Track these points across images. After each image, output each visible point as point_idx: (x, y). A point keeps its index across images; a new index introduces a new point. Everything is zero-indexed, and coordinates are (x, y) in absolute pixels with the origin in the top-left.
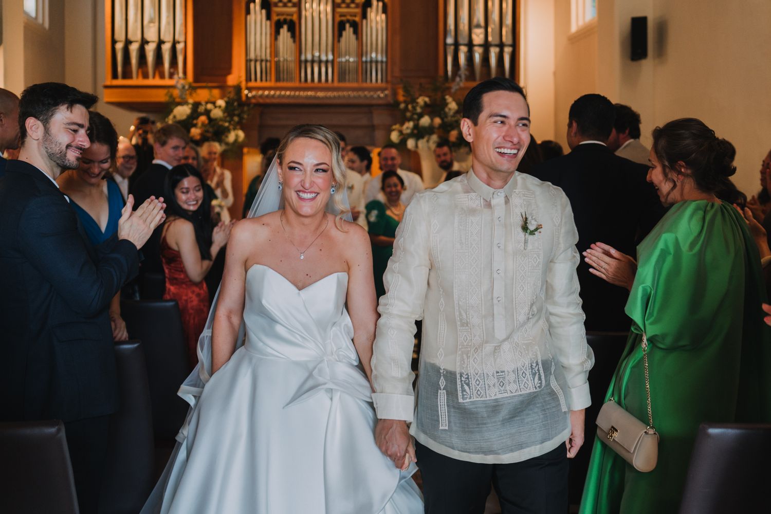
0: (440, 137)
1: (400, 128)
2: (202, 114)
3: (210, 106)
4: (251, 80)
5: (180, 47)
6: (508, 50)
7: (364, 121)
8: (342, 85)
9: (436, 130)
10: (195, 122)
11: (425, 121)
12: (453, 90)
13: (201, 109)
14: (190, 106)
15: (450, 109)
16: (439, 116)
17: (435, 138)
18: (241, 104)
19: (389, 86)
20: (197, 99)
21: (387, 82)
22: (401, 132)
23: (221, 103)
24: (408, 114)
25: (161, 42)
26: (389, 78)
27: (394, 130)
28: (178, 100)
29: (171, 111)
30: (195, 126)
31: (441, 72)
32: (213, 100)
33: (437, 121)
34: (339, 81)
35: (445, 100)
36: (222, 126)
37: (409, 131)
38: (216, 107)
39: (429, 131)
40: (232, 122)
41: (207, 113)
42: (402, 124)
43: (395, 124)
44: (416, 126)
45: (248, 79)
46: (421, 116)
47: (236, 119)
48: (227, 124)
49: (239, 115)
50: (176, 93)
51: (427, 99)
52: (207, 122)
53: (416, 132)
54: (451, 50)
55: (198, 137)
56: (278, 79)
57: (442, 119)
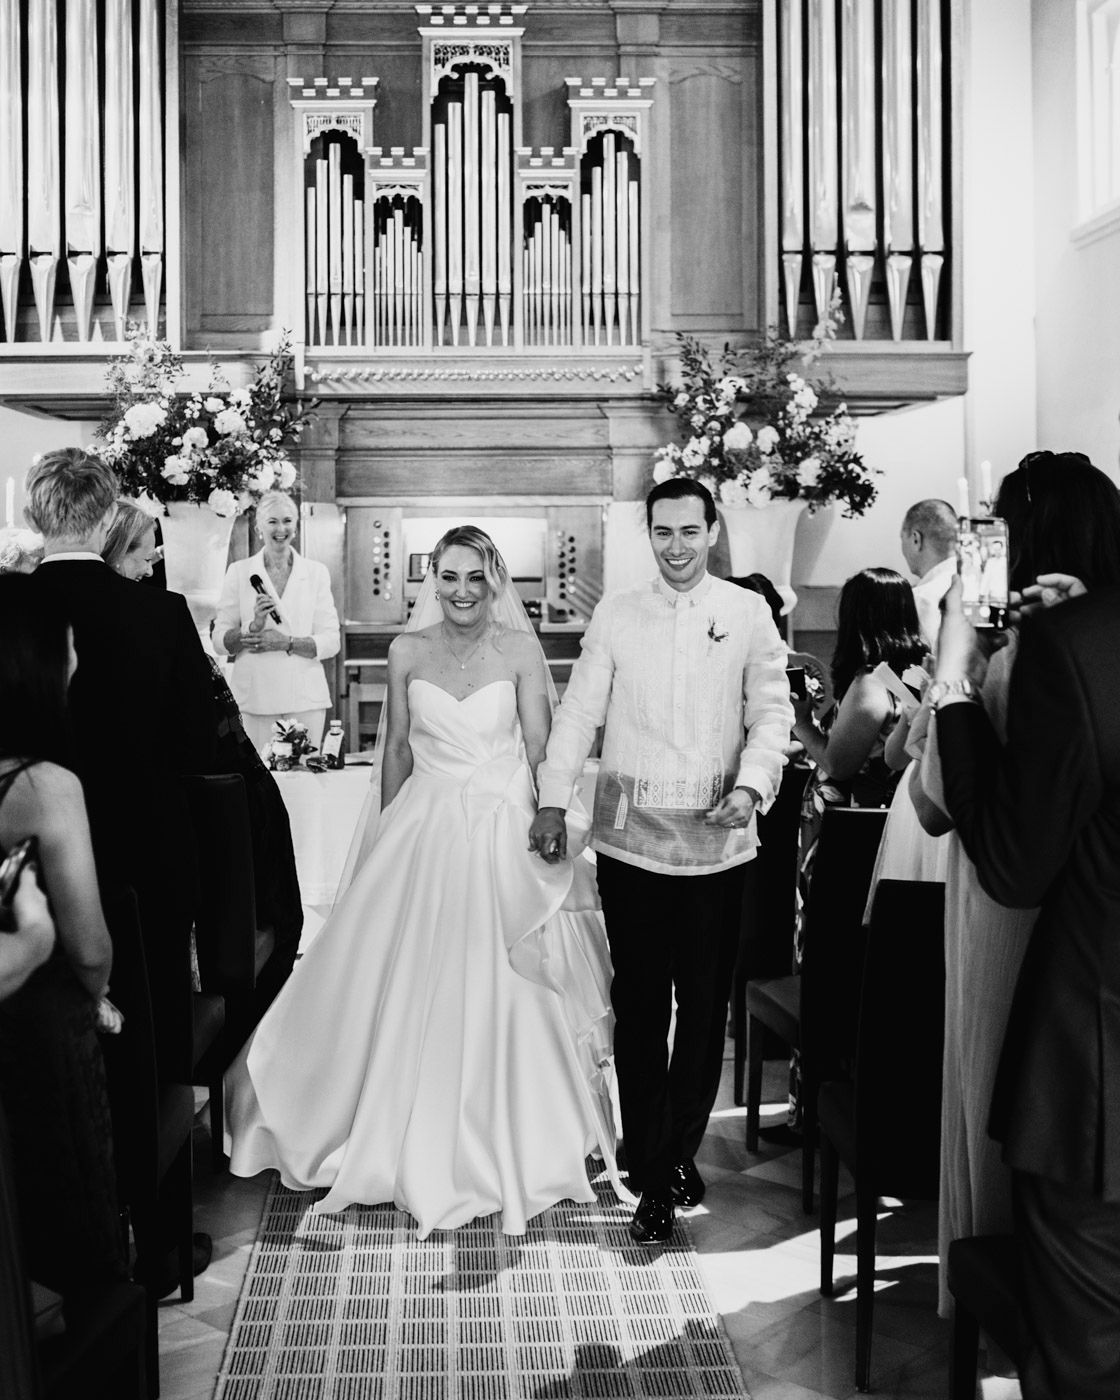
0: (775, 475)
1: (678, 454)
2: (194, 423)
3: (213, 405)
4: (317, 342)
5: (150, 265)
6: (931, 266)
7: (588, 438)
8: (532, 350)
9: (764, 458)
10: (176, 441)
11: (738, 437)
12: (806, 361)
13: (192, 410)
14: (165, 404)
15: (798, 406)
16: (773, 423)
17: (762, 477)
18: (290, 399)
19: (647, 353)
20: (183, 389)
21: (640, 342)
22: (679, 462)
23: (242, 395)
24: (697, 420)
25: (105, 255)
26: (646, 335)
27: (661, 458)
28: (136, 389)
29: (121, 416)
30: (176, 450)
31: (772, 316)
32: (222, 388)
33: (768, 437)
34: (527, 341)
35: (786, 383)
36: (241, 451)
37: (699, 461)
38: (227, 404)
39: (750, 459)
40: (267, 442)
41: (206, 419)
42: (683, 442)
43: (665, 446)
44: (716, 450)
45: (311, 338)
46: (727, 423)
47: (276, 433)
48: (252, 447)
49: (282, 426)
50: (133, 372)
51: (742, 383)
52: (206, 441)
53: (715, 462)
54: (794, 264)
55: (183, 480)
56: (381, 340)
57: (781, 432)
